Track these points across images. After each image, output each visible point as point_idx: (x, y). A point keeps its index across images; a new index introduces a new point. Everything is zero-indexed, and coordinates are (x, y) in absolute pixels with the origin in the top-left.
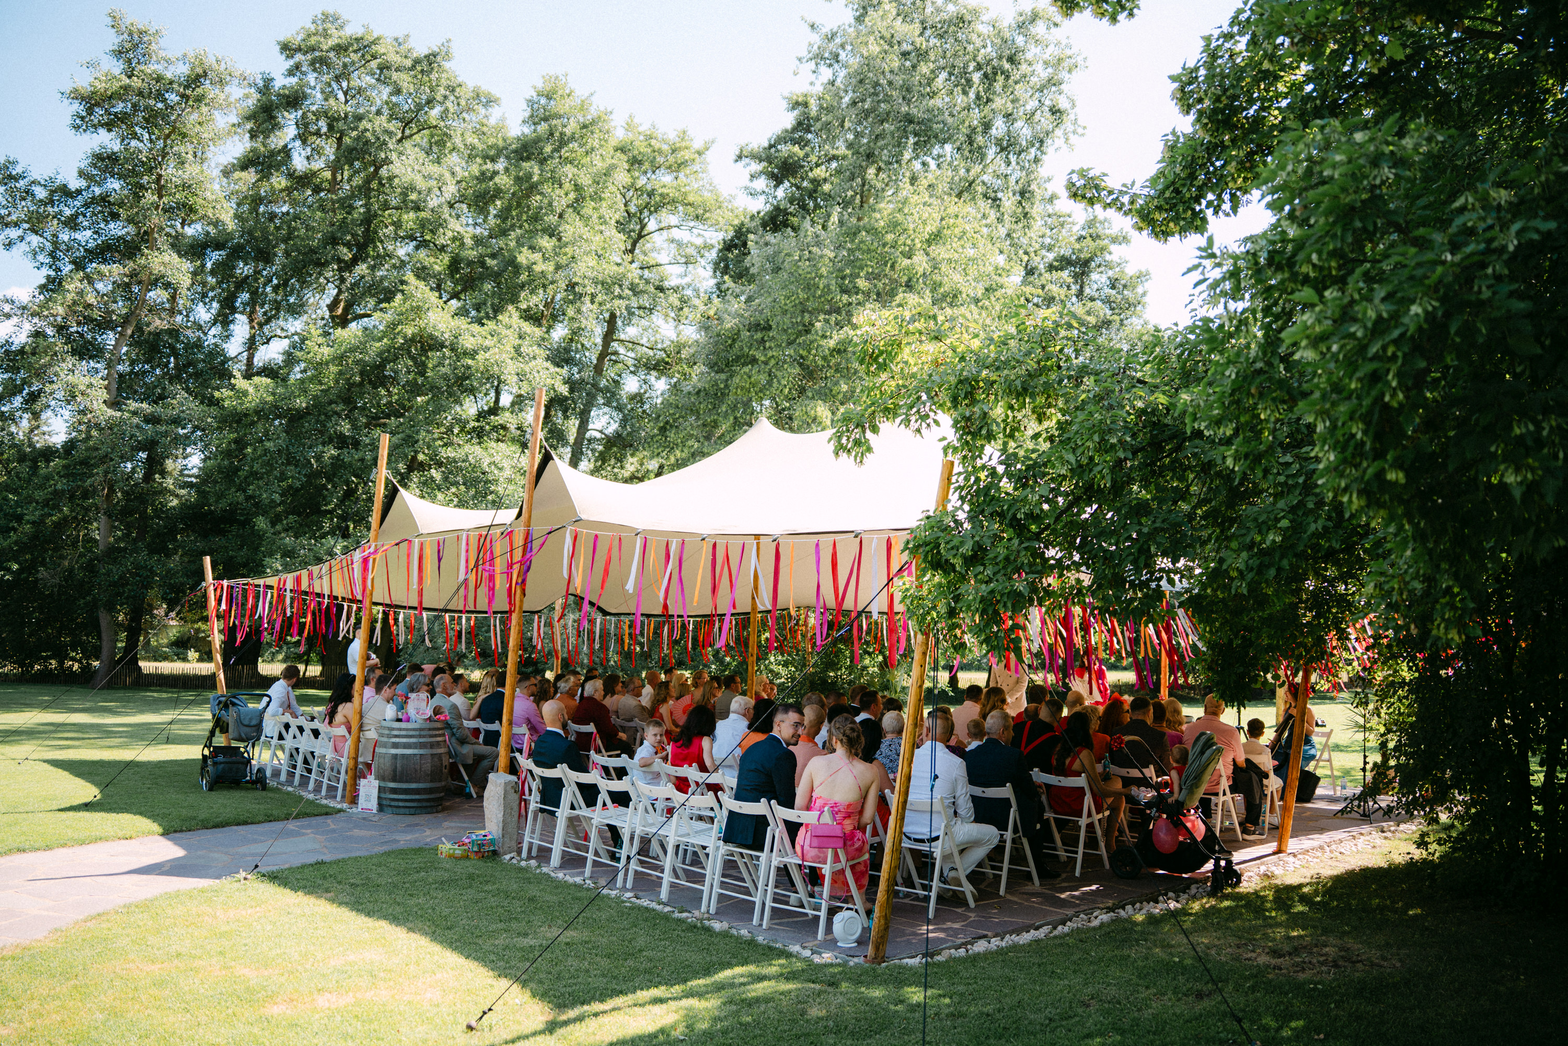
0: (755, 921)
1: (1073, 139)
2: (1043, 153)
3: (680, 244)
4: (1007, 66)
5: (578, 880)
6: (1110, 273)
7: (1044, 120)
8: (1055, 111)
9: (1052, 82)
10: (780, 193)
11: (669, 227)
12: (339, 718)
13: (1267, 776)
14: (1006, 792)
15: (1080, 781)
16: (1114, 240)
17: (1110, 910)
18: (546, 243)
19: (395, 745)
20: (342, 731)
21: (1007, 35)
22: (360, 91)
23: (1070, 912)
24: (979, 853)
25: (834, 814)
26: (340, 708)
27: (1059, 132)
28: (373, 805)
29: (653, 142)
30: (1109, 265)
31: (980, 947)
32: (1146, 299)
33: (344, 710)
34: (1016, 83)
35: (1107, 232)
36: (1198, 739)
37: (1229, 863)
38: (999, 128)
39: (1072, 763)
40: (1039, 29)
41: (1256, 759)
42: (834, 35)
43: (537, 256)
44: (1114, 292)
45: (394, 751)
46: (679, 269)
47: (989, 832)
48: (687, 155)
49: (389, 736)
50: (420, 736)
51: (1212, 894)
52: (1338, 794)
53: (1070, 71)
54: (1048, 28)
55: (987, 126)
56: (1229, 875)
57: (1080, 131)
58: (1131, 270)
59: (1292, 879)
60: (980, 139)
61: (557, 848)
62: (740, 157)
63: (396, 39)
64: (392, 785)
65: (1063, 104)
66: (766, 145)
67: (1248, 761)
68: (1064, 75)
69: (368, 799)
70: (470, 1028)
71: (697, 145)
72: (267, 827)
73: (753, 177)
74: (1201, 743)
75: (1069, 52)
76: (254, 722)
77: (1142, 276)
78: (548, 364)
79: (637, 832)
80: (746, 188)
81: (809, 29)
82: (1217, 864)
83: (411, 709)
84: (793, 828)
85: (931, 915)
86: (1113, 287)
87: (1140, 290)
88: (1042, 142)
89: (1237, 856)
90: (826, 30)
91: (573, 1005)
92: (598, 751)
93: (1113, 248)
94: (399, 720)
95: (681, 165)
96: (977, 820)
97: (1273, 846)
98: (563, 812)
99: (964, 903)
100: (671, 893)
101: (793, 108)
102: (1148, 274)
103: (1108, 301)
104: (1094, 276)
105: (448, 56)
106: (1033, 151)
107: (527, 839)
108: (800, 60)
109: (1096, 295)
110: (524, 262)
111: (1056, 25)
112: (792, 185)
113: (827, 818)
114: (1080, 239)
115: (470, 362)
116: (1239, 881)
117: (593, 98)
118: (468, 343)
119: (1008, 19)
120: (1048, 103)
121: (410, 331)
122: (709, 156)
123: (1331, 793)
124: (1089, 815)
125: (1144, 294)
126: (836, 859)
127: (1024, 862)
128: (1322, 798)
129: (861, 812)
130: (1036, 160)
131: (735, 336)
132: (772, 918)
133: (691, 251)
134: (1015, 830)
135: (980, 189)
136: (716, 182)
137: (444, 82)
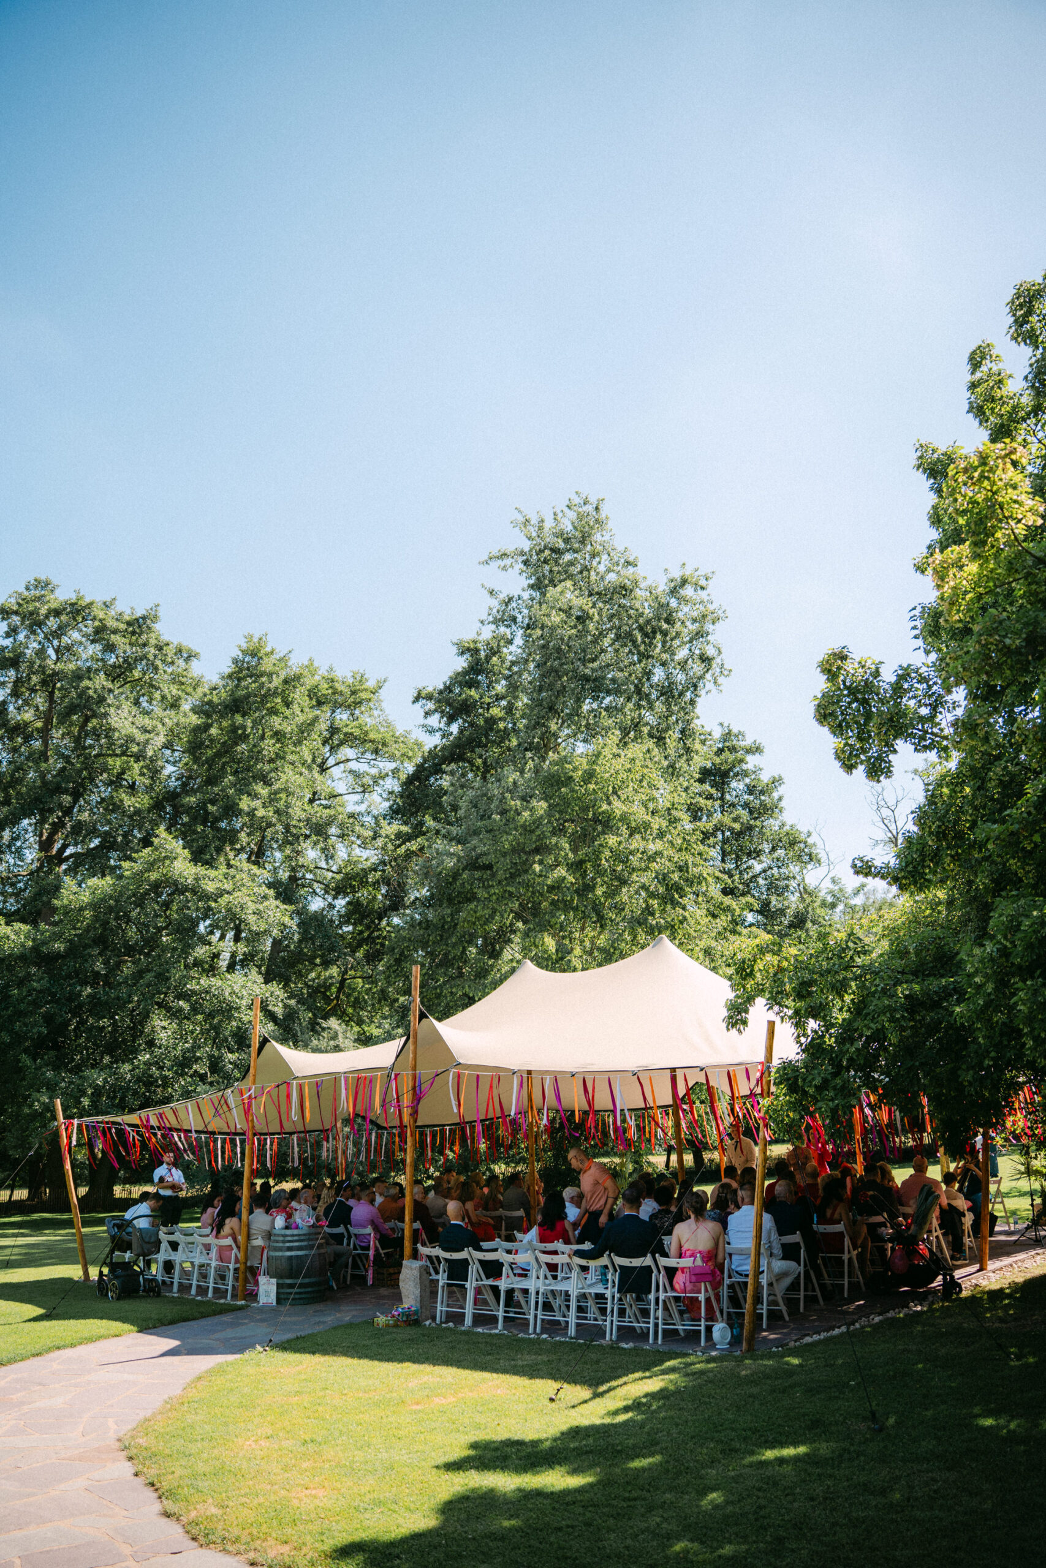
0: (651, 1341)
1: (721, 680)
2: (696, 695)
3: (356, 775)
4: (665, 626)
5: (497, 1331)
6: (747, 780)
7: (697, 668)
8: (705, 659)
9: (699, 634)
10: (454, 728)
11: (348, 760)
12: (226, 1230)
13: (964, 1215)
14: (796, 1238)
15: (840, 1228)
16: (749, 751)
17: (880, 1314)
18: (263, 791)
19: (290, 1249)
20: (229, 1241)
21: (663, 601)
22: (68, 648)
23: (856, 1317)
24: (787, 1281)
25: (703, 1258)
26: (227, 1221)
27: (708, 676)
28: (272, 1299)
29: (336, 684)
30: (746, 774)
31: (808, 1340)
32: (782, 804)
33: (230, 1223)
34: (672, 640)
35: (742, 744)
36: (922, 1189)
37: (952, 1277)
38: (658, 675)
39: (833, 1214)
40: (688, 591)
41: (955, 1203)
42: (510, 599)
43: (257, 803)
44: (751, 798)
45: (288, 1254)
46: (357, 797)
47: (790, 1265)
48: (363, 695)
49: (284, 1242)
50: (309, 1240)
51: (943, 1300)
52: (1012, 1229)
53: (713, 623)
54: (696, 590)
55: (648, 674)
56: (953, 1286)
57: (726, 673)
58: (765, 777)
59: (995, 1286)
60: (646, 689)
61: (469, 1310)
62: (417, 699)
63: (105, 603)
64: (288, 1281)
65: (710, 652)
66: (441, 687)
67: (949, 1204)
68: (709, 627)
69: (267, 1295)
70: (552, 1400)
71: (371, 684)
72: (203, 1322)
73: (427, 714)
74: (924, 1193)
75: (711, 607)
76: (153, 1240)
77: (776, 781)
78: (278, 902)
79: (541, 1291)
80: (424, 726)
81: (488, 595)
82: (944, 1279)
83: (297, 1218)
84: (671, 1272)
85: (764, 1326)
86: (751, 793)
87: (776, 795)
88: (695, 686)
89: (958, 1274)
90: (503, 596)
91: (602, 1383)
92: (423, 1245)
93: (749, 758)
94: (287, 1228)
95: (358, 703)
96: (783, 1258)
97: (977, 1266)
98: (471, 1285)
99: (782, 1317)
100: (577, 1331)
101: (462, 653)
102: (780, 779)
103: (746, 805)
104: (734, 784)
105: (155, 619)
106: (688, 694)
107: (439, 1308)
108: (482, 622)
109: (736, 801)
110: (246, 809)
111: (702, 588)
112: (465, 721)
113: (699, 1262)
114: (720, 751)
115: (213, 905)
116: (961, 1290)
117: (291, 655)
118: (210, 887)
119: (662, 587)
120: (697, 652)
121: (154, 876)
122: (382, 693)
123: (1007, 1228)
124: (849, 1252)
125: (780, 799)
126: (706, 1291)
127: (814, 1290)
128: (1001, 1233)
129: (716, 1255)
130: (692, 702)
131: (456, 875)
132: (664, 1337)
133: (367, 780)
134: (805, 1266)
135: (646, 730)
136: (391, 718)
137: (153, 642)
